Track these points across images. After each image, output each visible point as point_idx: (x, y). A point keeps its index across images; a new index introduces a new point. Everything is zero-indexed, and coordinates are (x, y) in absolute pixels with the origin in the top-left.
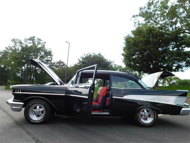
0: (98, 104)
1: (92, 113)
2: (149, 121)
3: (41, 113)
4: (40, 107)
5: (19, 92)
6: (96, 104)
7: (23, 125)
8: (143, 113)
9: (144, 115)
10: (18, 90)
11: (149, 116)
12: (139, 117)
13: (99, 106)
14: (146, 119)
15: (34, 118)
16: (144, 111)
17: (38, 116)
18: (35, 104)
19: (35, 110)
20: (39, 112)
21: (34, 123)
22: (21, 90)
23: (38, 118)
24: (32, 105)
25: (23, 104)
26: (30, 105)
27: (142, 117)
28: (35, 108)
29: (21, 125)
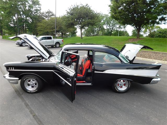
0: (82, 76)
1: (77, 84)
2: (124, 88)
4: (33, 80)
5: (12, 69)
6: (80, 76)
7: (22, 94)
8: (119, 83)
9: (120, 85)
10: (11, 68)
11: (125, 85)
12: (116, 86)
13: (83, 77)
14: (122, 87)
15: (30, 89)
16: (121, 81)
17: (33, 87)
18: (28, 78)
19: (29, 83)
20: (33, 84)
21: (31, 93)
22: (13, 68)
23: (33, 88)
24: (26, 79)
25: (18, 79)
26: (24, 80)
27: (118, 85)
28: (29, 81)
29: (20, 94)
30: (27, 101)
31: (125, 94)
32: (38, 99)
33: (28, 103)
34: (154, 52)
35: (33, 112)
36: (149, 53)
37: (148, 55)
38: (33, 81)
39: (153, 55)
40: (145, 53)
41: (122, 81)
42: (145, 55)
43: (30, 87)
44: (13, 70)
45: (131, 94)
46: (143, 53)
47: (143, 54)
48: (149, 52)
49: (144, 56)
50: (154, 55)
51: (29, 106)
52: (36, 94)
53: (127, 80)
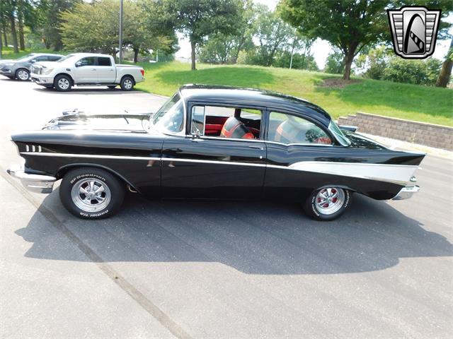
2: (333, 209)
3: (99, 196)
4: (95, 183)
5: (37, 151)
7: (64, 221)
8: (323, 195)
9: (325, 199)
10: (33, 147)
11: (335, 200)
12: (314, 203)
14: (327, 206)
15: (84, 206)
16: (326, 190)
17: (94, 202)
18: (82, 178)
19: (85, 190)
20: (96, 194)
21: (89, 218)
22: (40, 147)
23: (96, 205)
24: (77, 180)
25: (54, 178)
26: (72, 182)
27: (320, 201)
28: (85, 186)
29: (59, 222)
30: (86, 242)
31: (335, 222)
32: (115, 234)
33: (88, 245)
34: (390, 119)
35: (110, 270)
36: (376, 121)
37: (373, 127)
38: (96, 186)
39: (384, 126)
40: (366, 121)
41: (329, 190)
42: (367, 126)
43: (88, 201)
44: (40, 154)
45: (349, 224)
46: (361, 120)
47: (362, 122)
48: (375, 117)
49: (363, 127)
50: (389, 125)
51: (94, 254)
52: (104, 222)
53: (343, 189)
